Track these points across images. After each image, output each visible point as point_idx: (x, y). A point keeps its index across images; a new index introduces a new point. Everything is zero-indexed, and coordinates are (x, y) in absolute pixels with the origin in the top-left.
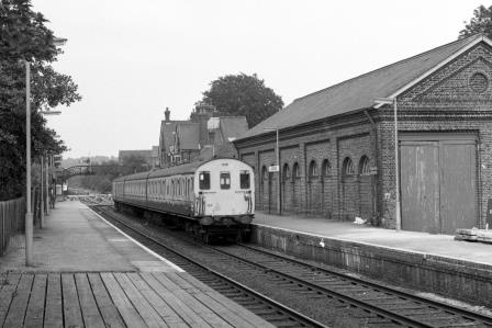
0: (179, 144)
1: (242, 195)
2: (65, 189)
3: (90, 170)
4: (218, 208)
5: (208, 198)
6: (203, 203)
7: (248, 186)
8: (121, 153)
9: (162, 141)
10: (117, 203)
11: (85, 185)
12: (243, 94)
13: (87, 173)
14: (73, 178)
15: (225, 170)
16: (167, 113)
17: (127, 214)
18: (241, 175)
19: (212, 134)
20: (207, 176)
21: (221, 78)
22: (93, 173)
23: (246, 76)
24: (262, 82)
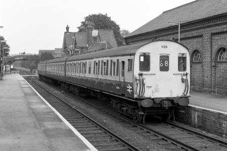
0: (76, 44)
1: (179, 78)
2: (12, 67)
3: (25, 58)
4: (157, 90)
5: (148, 80)
6: (144, 85)
7: (185, 69)
8: (40, 51)
9: (65, 43)
10: (40, 76)
11: (23, 66)
12: (101, 23)
13: (24, 59)
14: (16, 62)
15: (165, 52)
16: (67, 28)
17: (48, 83)
18: (179, 58)
19: (95, 38)
20: (147, 57)
21: (90, 16)
22: (27, 60)
23: (102, 15)
24: (110, 18)
